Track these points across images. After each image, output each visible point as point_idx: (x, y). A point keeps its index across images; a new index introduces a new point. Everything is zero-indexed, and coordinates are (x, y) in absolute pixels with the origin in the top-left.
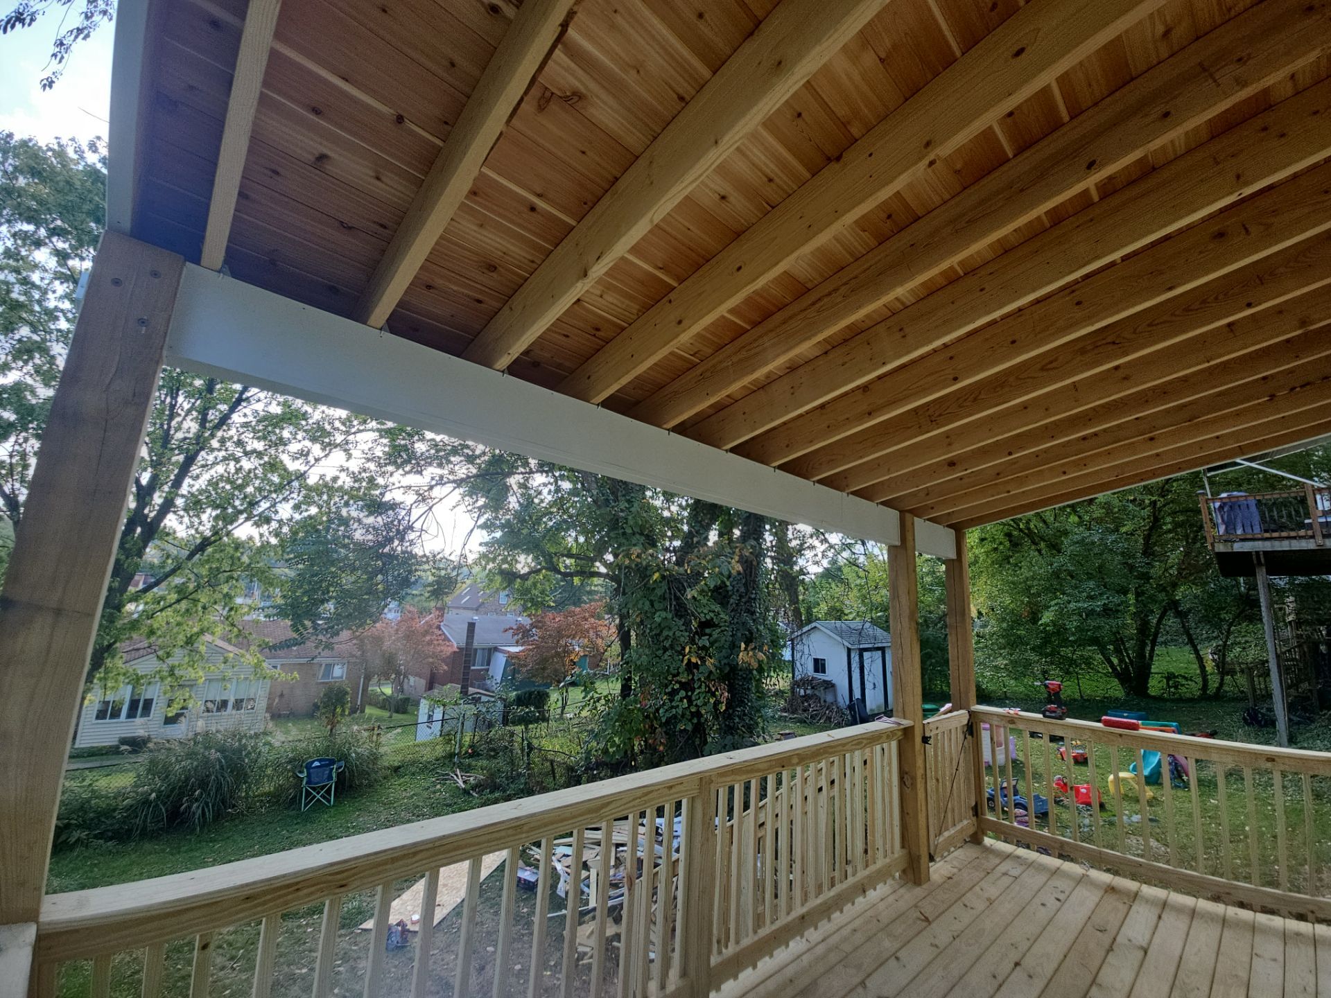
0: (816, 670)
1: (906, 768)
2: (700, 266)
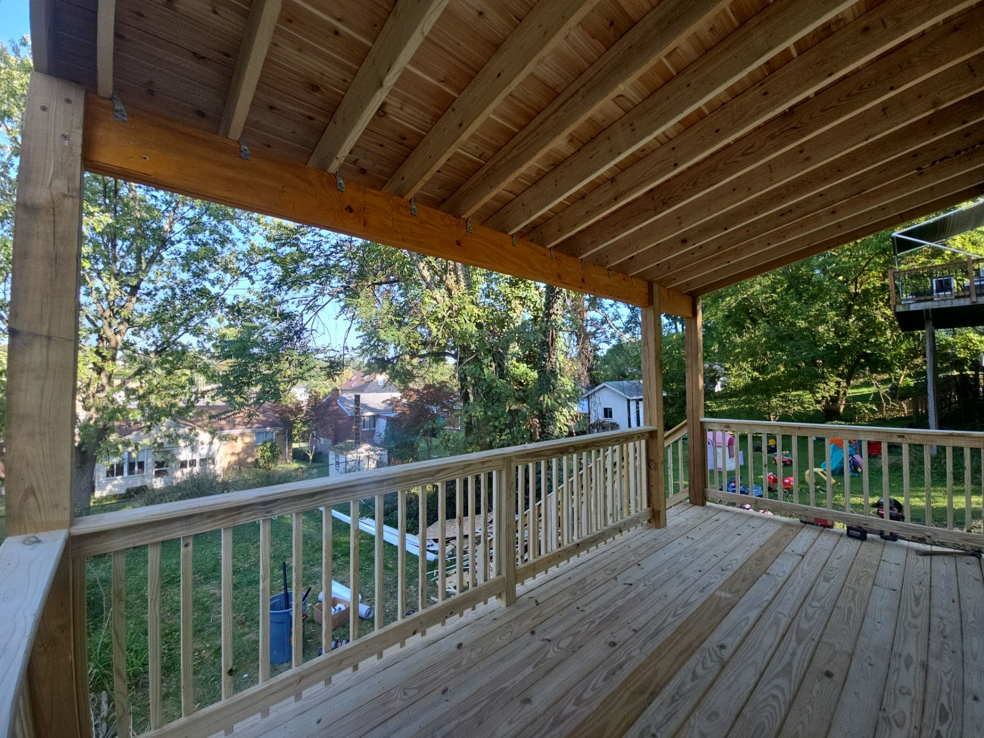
0: (606, 416)
1: (652, 458)
2: (472, 78)
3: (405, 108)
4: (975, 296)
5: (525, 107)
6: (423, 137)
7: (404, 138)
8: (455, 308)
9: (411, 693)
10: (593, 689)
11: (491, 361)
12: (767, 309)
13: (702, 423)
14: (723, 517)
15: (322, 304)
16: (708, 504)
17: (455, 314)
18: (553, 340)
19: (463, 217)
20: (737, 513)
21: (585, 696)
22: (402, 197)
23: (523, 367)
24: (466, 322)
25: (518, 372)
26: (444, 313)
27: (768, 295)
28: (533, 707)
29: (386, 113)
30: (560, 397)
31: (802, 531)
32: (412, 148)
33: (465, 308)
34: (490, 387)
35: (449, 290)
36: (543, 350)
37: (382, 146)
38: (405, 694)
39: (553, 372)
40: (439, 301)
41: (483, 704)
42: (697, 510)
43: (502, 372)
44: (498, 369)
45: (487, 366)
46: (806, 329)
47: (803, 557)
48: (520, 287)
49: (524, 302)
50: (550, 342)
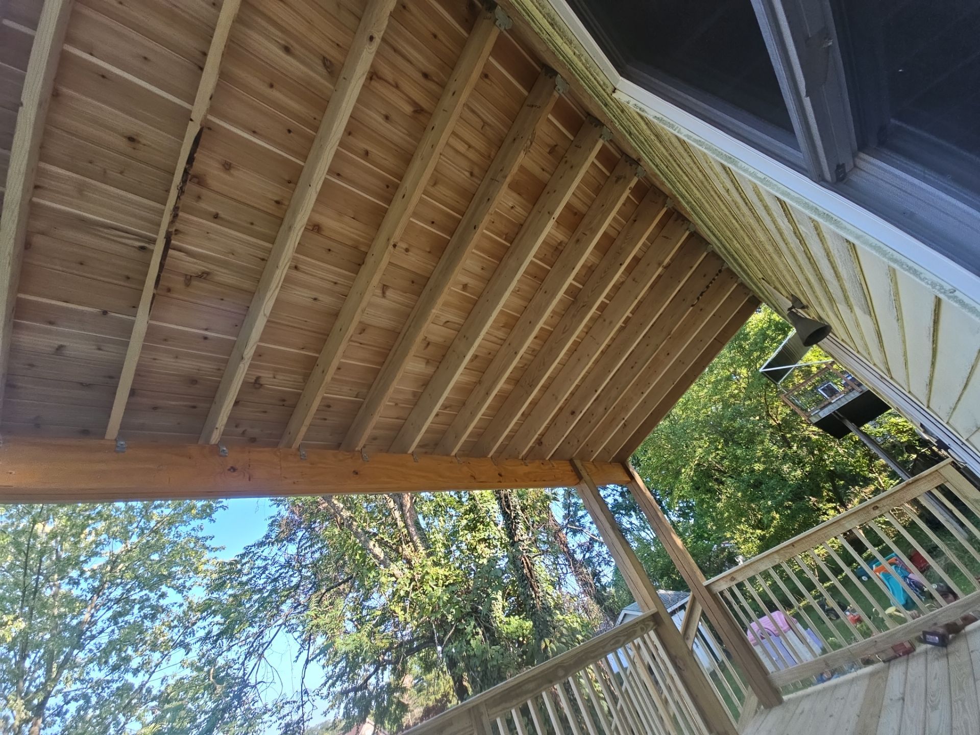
1: (673, 653)
2: (326, 340)
3: (277, 377)
4: (857, 388)
5: (377, 349)
6: (300, 394)
7: (284, 400)
8: (418, 577)
11: (475, 627)
12: (722, 466)
13: (708, 587)
14: (806, 705)
15: (269, 640)
16: (785, 698)
17: (418, 584)
18: (530, 570)
19: (357, 449)
20: (819, 692)
22: (291, 447)
23: (515, 621)
24: (433, 589)
25: (511, 629)
26: (406, 588)
27: (714, 454)
29: (261, 385)
30: (562, 634)
31: (891, 670)
32: (294, 406)
33: (427, 573)
34: (484, 662)
35: (409, 562)
36: (524, 587)
37: (265, 412)
39: (547, 609)
40: (398, 576)
42: (776, 714)
43: (492, 634)
44: (488, 635)
45: (473, 636)
46: (766, 470)
47: (903, 700)
48: (479, 529)
49: (489, 543)
50: (529, 574)
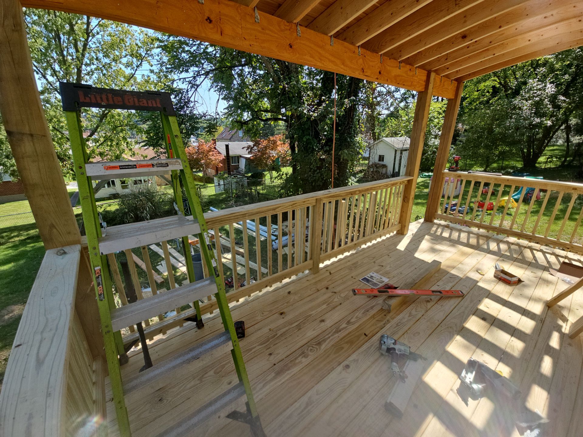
0: (379, 160)
1: (406, 195)
9: (265, 313)
10: (357, 317)
13: (443, 174)
15: (200, 83)
16: (434, 221)
19: (295, 21)
21: (352, 320)
22: (248, 6)
28: (325, 324)
38: (263, 314)
41: (301, 321)
42: (427, 225)
